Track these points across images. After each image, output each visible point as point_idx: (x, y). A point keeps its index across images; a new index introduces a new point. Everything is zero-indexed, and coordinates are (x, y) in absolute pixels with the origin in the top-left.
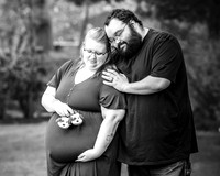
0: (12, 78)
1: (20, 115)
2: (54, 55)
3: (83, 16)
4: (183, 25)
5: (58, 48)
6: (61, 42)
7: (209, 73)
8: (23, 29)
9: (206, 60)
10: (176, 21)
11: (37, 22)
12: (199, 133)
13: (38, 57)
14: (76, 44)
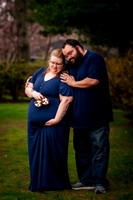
0: (6, 77)
1: (10, 98)
2: (31, 64)
3: (48, 42)
4: (105, 49)
5: (33, 60)
6: (35, 57)
7: (119, 76)
8: (13, 49)
9: (117, 68)
10: (100, 46)
11: (22, 45)
12: (114, 111)
13: (22, 65)
14: (43, 58)
